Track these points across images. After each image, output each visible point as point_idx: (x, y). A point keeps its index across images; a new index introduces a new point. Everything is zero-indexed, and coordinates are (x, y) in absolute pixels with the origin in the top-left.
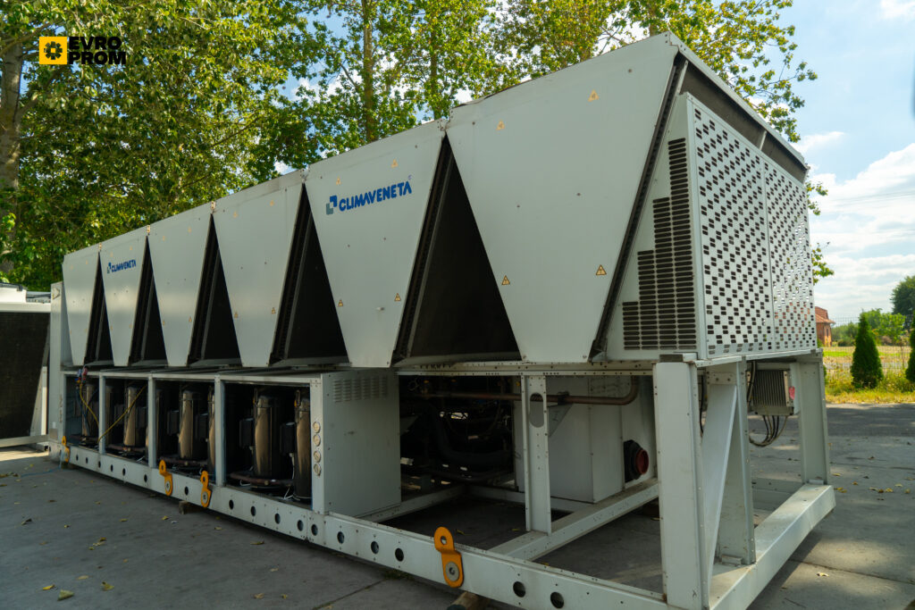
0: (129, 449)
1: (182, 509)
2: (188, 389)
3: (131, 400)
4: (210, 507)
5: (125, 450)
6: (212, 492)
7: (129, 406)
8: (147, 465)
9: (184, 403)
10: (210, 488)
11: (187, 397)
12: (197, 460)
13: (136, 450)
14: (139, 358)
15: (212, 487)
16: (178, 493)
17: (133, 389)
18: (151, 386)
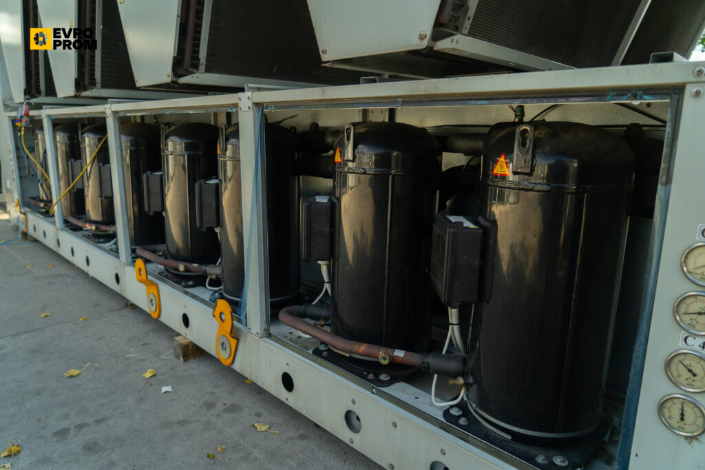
0: (94, 227)
1: (180, 351)
2: (175, 133)
3: (91, 153)
4: (237, 366)
5: (88, 227)
6: (238, 340)
7: (89, 160)
8: (118, 257)
9: (170, 157)
10: (235, 334)
11: (174, 147)
12: (202, 262)
13: (103, 228)
14: (93, 83)
15: (238, 330)
16: (171, 317)
17: (91, 136)
18: (111, 126)
